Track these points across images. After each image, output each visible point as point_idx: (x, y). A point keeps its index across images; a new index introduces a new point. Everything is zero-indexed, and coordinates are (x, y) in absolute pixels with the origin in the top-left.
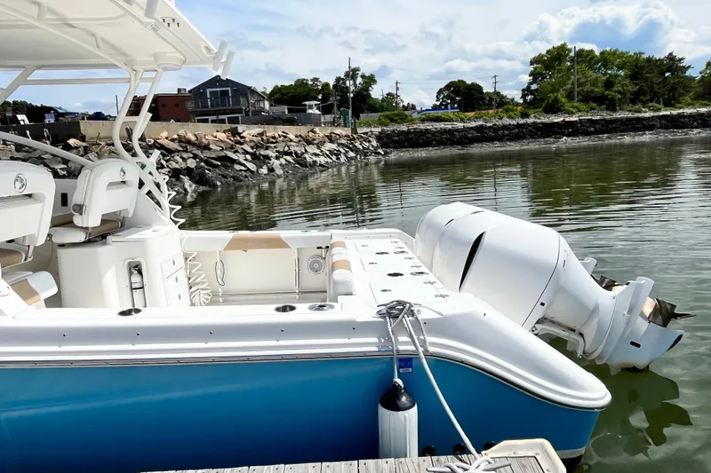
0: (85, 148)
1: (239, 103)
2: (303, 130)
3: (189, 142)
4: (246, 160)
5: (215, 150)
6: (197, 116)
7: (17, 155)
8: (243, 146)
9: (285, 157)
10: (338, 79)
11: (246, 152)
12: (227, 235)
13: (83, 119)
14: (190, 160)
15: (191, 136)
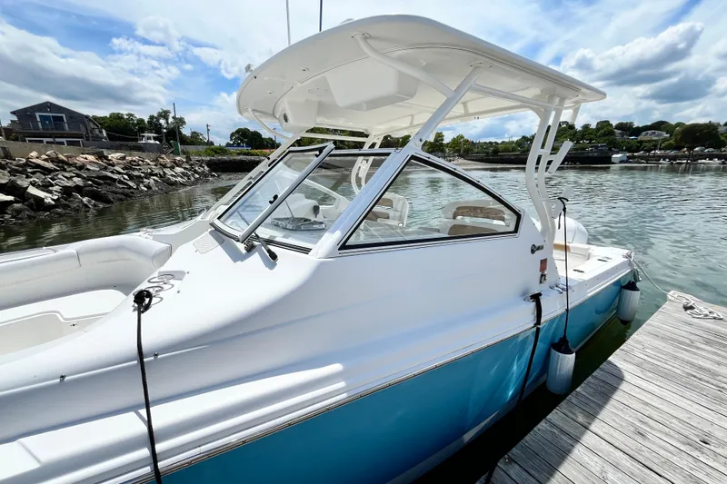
4: (125, 179)
5: (94, 171)
6: (27, 137)
8: (115, 168)
10: (152, 117)
11: (121, 173)
14: (75, 179)
15: (61, 157)
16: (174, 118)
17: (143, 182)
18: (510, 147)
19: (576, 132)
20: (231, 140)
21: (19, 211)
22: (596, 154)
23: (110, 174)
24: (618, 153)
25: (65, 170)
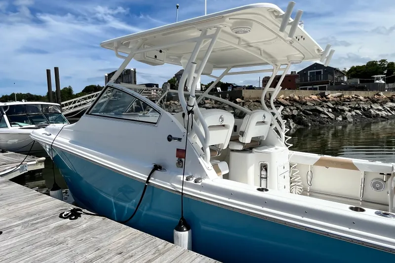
0: (243, 103)
1: (327, 78)
2: (370, 94)
3: (295, 100)
4: (328, 111)
5: (311, 106)
6: (300, 86)
7: (215, 105)
8: (327, 104)
9: (355, 111)
11: (329, 107)
12: (317, 157)
13: (244, 89)
15: (296, 97)
17: (342, 114)
23: (319, 108)
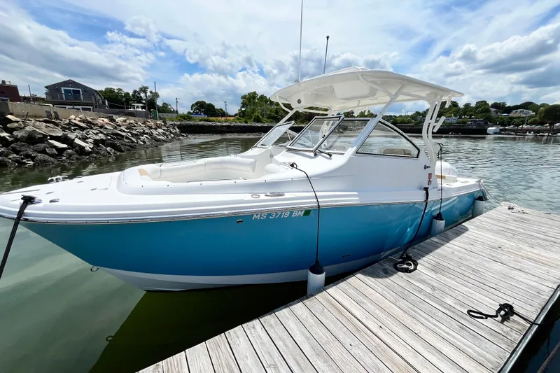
1: (90, 100)
10: (135, 92)
14: (100, 135)
15: (89, 119)
16: (151, 92)
17: (140, 139)
18: (407, 120)
19: (459, 109)
20: (192, 109)
21: (70, 155)
22: (474, 127)
23: (120, 132)
24: (492, 126)
25: (92, 128)
